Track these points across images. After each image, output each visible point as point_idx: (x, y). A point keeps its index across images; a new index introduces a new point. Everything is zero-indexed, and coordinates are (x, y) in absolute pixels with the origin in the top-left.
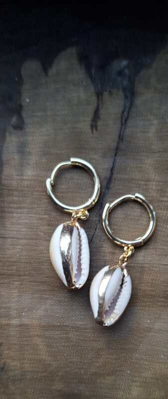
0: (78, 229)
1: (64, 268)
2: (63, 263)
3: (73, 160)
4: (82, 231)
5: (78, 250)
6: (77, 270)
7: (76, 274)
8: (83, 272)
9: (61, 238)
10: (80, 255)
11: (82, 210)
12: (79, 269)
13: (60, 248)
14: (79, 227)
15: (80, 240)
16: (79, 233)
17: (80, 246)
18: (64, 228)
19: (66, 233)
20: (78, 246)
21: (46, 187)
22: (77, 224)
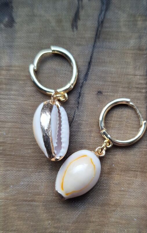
0: (58, 107)
1: (44, 141)
2: (44, 137)
3: (54, 48)
4: (62, 109)
5: (58, 126)
6: (57, 143)
7: (56, 147)
8: (63, 145)
9: (41, 114)
10: (60, 129)
11: (62, 92)
12: (59, 143)
13: (41, 123)
14: (59, 106)
15: (60, 117)
16: (59, 111)
17: (60, 122)
18: (44, 105)
19: (46, 110)
20: (58, 122)
21: (29, 72)
22: (57, 103)
